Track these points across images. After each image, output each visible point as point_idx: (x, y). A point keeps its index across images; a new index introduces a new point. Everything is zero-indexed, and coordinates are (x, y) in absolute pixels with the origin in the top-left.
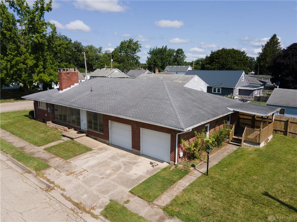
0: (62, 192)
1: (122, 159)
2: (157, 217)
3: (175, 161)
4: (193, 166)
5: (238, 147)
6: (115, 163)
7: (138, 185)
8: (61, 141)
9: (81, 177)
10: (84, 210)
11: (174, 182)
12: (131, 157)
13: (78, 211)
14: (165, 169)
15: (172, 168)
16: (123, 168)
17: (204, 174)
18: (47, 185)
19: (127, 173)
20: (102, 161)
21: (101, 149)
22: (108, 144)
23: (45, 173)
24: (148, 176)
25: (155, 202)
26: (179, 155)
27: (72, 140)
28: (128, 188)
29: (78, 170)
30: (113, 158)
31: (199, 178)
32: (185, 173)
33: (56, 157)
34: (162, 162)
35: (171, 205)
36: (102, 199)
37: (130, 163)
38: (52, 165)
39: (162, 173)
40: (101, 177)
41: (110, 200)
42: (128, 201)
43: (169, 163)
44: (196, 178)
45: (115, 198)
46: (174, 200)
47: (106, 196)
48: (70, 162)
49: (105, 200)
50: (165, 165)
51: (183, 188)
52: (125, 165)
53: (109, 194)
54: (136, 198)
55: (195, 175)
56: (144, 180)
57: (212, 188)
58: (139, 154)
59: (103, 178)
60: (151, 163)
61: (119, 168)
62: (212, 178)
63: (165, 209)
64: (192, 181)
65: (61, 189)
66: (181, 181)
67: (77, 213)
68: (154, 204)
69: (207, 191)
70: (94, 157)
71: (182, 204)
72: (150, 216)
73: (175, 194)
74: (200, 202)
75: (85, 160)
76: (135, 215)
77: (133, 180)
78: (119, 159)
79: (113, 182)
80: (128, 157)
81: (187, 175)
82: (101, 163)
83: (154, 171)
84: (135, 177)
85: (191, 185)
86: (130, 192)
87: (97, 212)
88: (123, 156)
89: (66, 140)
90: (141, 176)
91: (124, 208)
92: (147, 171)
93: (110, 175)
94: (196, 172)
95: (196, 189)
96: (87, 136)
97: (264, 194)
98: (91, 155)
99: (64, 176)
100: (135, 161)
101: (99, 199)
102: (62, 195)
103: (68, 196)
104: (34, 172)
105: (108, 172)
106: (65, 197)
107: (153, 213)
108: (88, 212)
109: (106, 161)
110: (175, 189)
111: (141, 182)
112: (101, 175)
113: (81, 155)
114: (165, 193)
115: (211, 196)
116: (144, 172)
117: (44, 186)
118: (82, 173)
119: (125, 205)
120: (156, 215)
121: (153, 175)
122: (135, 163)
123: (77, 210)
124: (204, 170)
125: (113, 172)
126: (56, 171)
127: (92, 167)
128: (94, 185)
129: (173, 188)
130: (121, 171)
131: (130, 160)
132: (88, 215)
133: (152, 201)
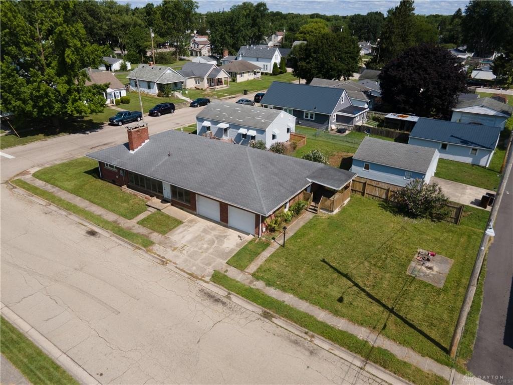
0: (175, 265)
1: (213, 233)
2: (249, 281)
3: (259, 235)
4: (274, 239)
5: (315, 214)
6: (208, 237)
7: (232, 258)
8: (147, 212)
9: (184, 252)
10: (197, 278)
11: (259, 254)
12: (220, 230)
13: (194, 279)
14: (251, 242)
15: (257, 241)
16: (216, 242)
17: (282, 246)
18: (160, 260)
19: (221, 247)
20: (196, 235)
21: (191, 221)
22: (195, 215)
23: (153, 249)
24: (239, 249)
25: (246, 270)
26: (262, 230)
27: (159, 211)
28: (225, 260)
29: (179, 245)
30: (205, 231)
31: (277, 249)
32: (266, 245)
33: (154, 232)
34: (248, 234)
35: (257, 272)
36: (208, 270)
37: (222, 236)
38: (154, 241)
39: (249, 246)
40: (201, 251)
41: (214, 271)
42: (227, 271)
43: (254, 236)
44: (275, 250)
45: (217, 269)
46: (259, 268)
47: (210, 267)
48: (169, 238)
49: (210, 270)
50: (251, 237)
51: (265, 259)
52: (217, 238)
53: (212, 266)
54: (232, 268)
55: (275, 246)
56: (235, 252)
57: (286, 258)
58: (227, 227)
59: (202, 252)
60: (239, 236)
61: (213, 242)
62: (287, 249)
63: (253, 275)
64: (272, 253)
65: (174, 263)
66: (263, 253)
67: (193, 280)
68: (246, 272)
69: (282, 261)
70: (187, 231)
71: (264, 271)
72: (244, 280)
73: (260, 264)
74: (277, 269)
75: (181, 235)
76: (234, 280)
77: (227, 253)
78: (211, 233)
79: (211, 256)
80: (218, 230)
81: (269, 248)
82: (196, 237)
83: (242, 243)
84: (227, 250)
85: (271, 256)
86: (226, 263)
87: (208, 279)
88: (213, 229)
89: (153, 211)
90: (232, 249)
91: (225, 276)
92: (237, 244)
93: (207, 249)
94: (275, 244)
95: (275, 259)
96: (172, 205)
97: (322, 261)
98: (184, 228)
99: (171, 252)
100: (225, 234)
101: (206, 270)
102: (176, 267)
103: (181, 268)
104: (143, 248)
105: (205, 246)
106: (179, 269)
107: (245, 278)
108: (201, 279)
109: (200, 235)
110: (259, 259)
111: (234, 254)
112: (200, 249)
113: (176, 229)
114: (253, 263)
115: (285, 264)
116: (234, 246)
117: (159, 261)
118: (184, 248)
119: (225, 273)
120: (247, 279)
121: (241, 248)
122: (225, 237)
123: (192, 278)
124: (281, 242)
125: (209, 246)
126: (162, 247)
127: (190, 242)
128: (198, 259)
129: (258, 259)
130: (215, 245)
131: (220, 233)
132: (202, 281)
133: (244, 270)
